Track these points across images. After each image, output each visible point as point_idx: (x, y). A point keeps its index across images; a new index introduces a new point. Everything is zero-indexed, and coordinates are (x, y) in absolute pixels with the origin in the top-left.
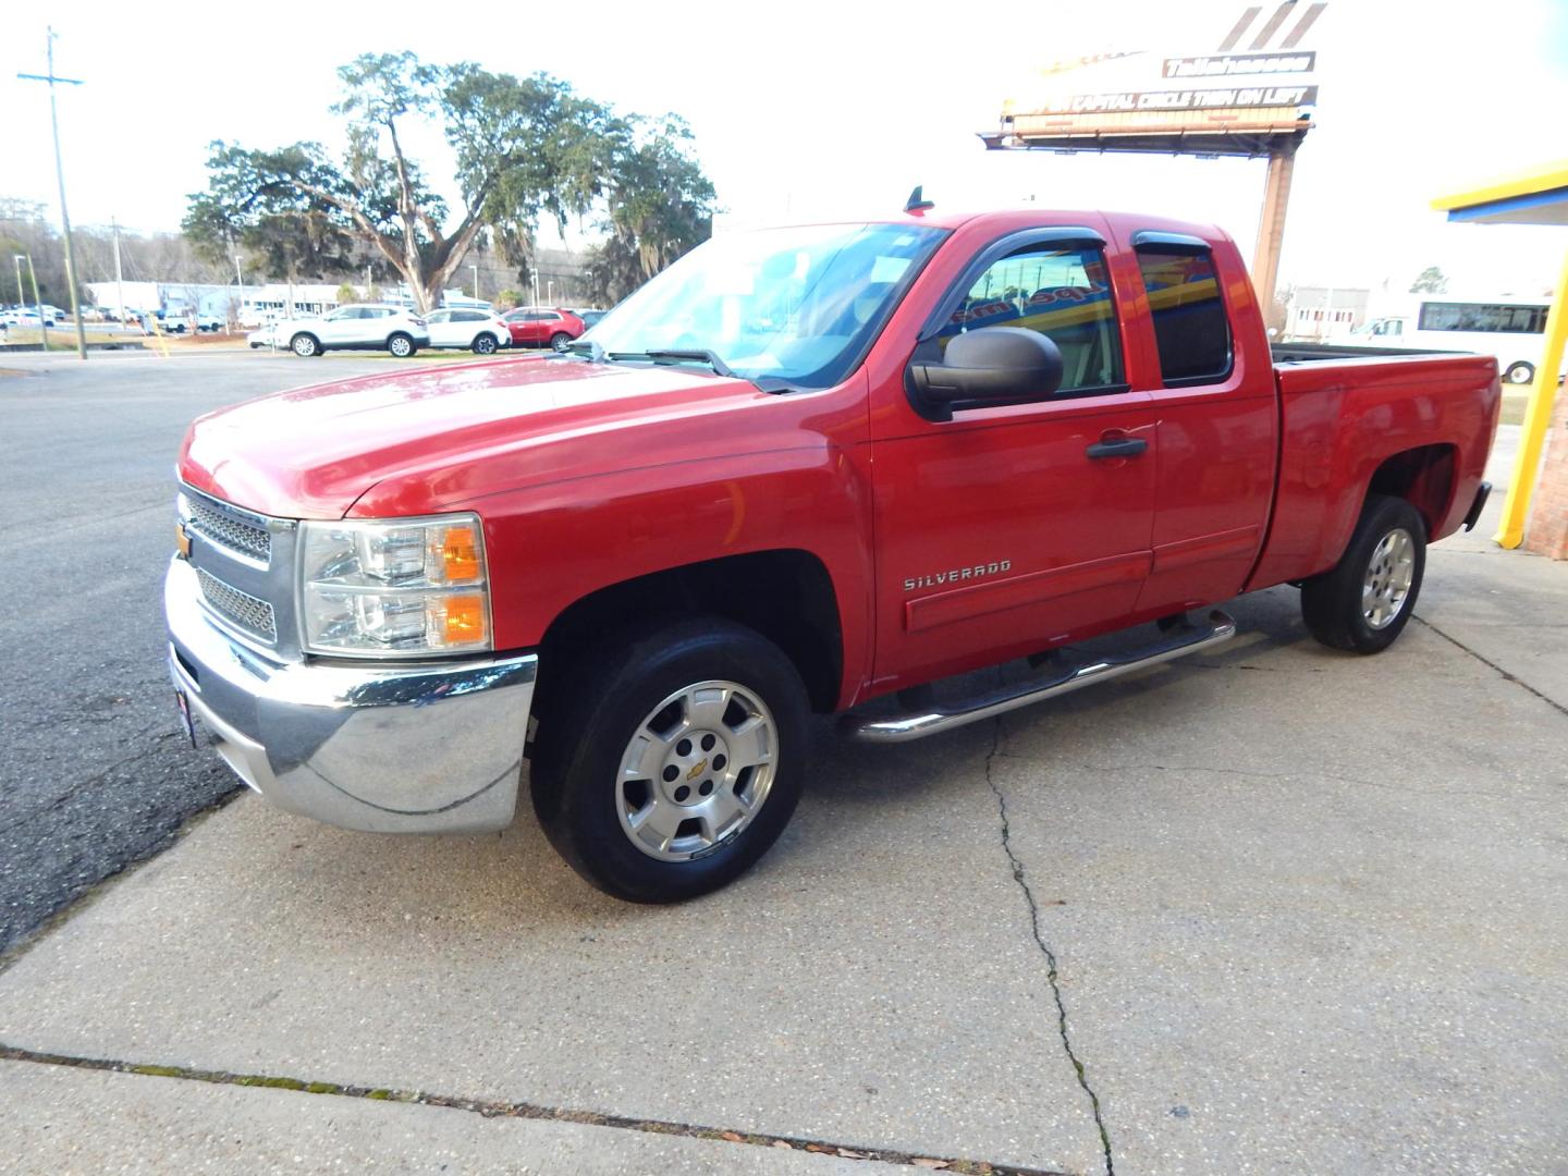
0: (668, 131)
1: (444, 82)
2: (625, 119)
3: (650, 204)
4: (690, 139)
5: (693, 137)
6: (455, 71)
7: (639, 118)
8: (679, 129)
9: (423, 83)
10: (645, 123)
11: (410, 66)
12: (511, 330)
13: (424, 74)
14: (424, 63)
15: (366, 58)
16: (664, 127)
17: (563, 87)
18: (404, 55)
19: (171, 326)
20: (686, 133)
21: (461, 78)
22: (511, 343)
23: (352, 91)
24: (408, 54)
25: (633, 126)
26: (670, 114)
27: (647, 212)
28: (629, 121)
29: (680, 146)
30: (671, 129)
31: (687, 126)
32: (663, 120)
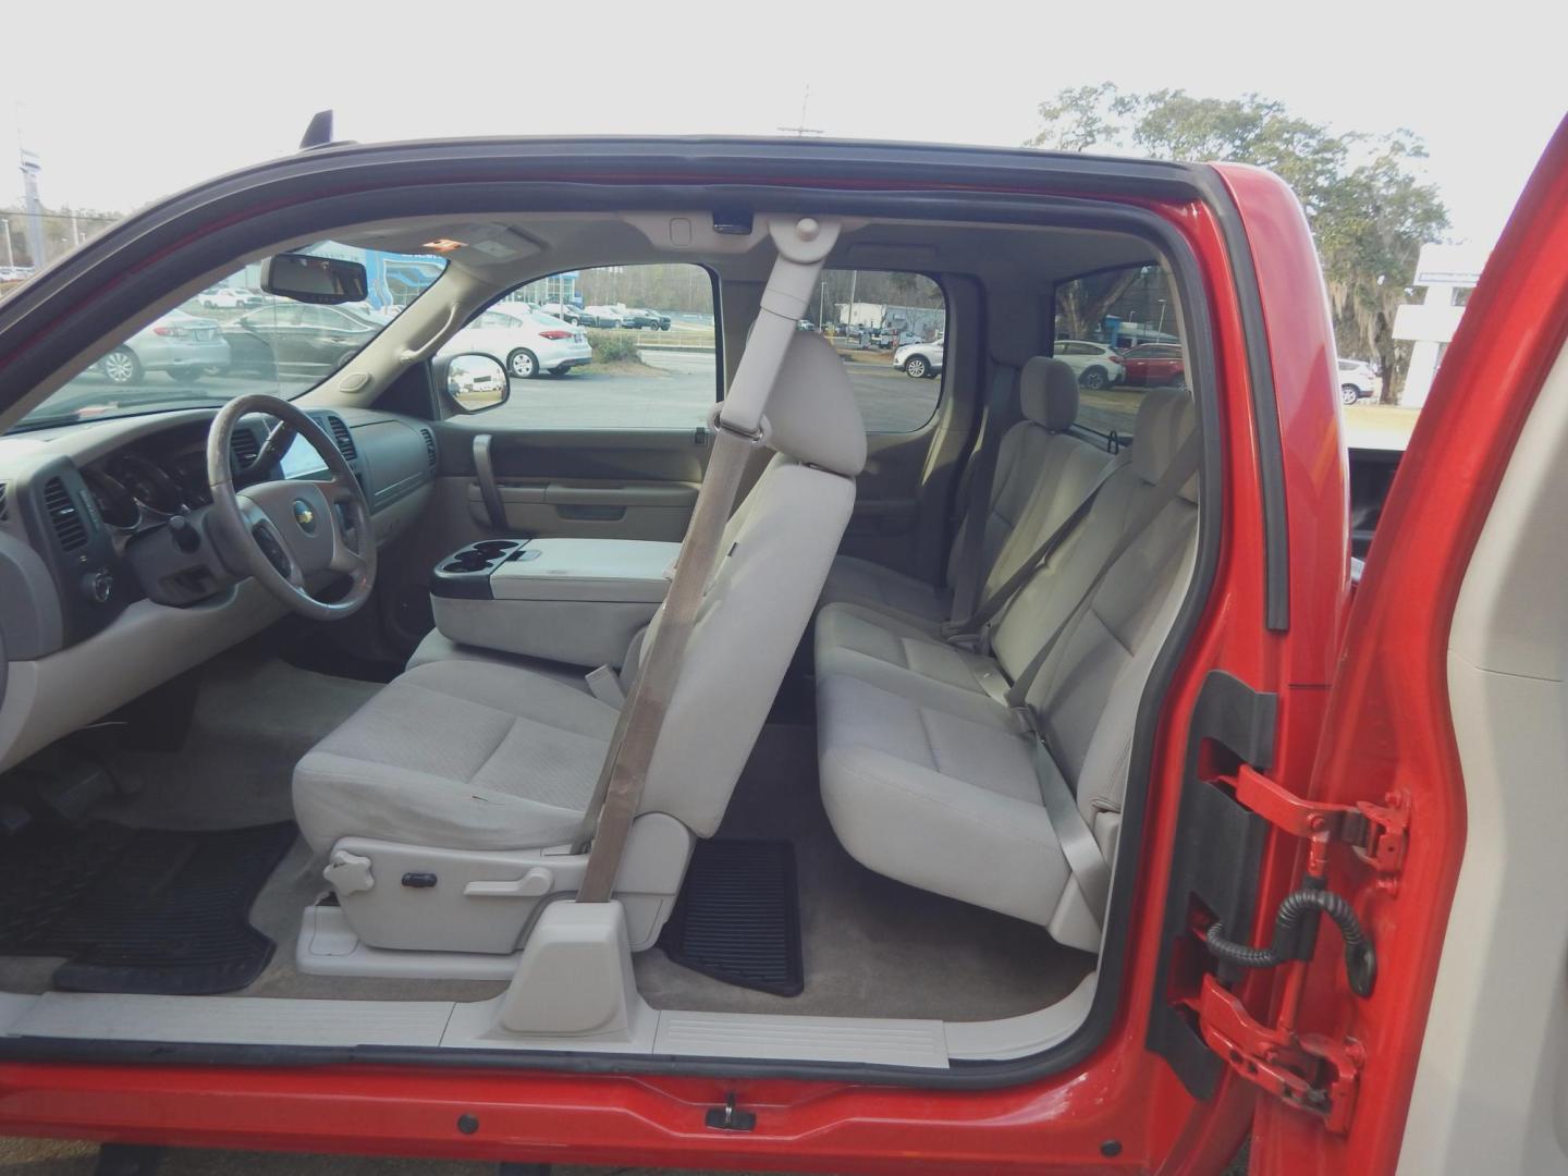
0: (1393, 149)
1: (1143, 112)
2: (1341, 138)
3: (1347, 234)
4: (1423, 158)
5: (1427, 155)
6: (1152, 98)
7: (1360, 137)
8: (1408, 148)
9: (1120, 113)
10: (1366, 141)
11: (1108, 98)
12: (1127, 367)
13: (1122, 105)
14: (1124, 92)
15: (1066, 92)
16: (1389, 144)
17: (1274, 108)
18: (1104, 85)
19: (883, 343)
20: (1418, 152)
21: (1161, 105)
22: (1123, 379)
23: (1048, 125)
24: (1107, 85)
25: (1349, 147)
26: (1400, 130)
27: (1340, 243)
28: (1345, 141)
29: (1406, 166)
30: (1398, 148)
31: (1420, 143)
32: (1388, 138)
